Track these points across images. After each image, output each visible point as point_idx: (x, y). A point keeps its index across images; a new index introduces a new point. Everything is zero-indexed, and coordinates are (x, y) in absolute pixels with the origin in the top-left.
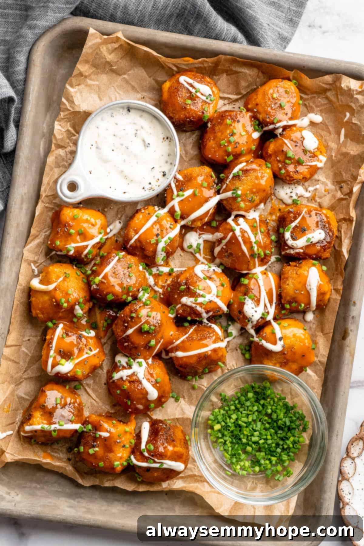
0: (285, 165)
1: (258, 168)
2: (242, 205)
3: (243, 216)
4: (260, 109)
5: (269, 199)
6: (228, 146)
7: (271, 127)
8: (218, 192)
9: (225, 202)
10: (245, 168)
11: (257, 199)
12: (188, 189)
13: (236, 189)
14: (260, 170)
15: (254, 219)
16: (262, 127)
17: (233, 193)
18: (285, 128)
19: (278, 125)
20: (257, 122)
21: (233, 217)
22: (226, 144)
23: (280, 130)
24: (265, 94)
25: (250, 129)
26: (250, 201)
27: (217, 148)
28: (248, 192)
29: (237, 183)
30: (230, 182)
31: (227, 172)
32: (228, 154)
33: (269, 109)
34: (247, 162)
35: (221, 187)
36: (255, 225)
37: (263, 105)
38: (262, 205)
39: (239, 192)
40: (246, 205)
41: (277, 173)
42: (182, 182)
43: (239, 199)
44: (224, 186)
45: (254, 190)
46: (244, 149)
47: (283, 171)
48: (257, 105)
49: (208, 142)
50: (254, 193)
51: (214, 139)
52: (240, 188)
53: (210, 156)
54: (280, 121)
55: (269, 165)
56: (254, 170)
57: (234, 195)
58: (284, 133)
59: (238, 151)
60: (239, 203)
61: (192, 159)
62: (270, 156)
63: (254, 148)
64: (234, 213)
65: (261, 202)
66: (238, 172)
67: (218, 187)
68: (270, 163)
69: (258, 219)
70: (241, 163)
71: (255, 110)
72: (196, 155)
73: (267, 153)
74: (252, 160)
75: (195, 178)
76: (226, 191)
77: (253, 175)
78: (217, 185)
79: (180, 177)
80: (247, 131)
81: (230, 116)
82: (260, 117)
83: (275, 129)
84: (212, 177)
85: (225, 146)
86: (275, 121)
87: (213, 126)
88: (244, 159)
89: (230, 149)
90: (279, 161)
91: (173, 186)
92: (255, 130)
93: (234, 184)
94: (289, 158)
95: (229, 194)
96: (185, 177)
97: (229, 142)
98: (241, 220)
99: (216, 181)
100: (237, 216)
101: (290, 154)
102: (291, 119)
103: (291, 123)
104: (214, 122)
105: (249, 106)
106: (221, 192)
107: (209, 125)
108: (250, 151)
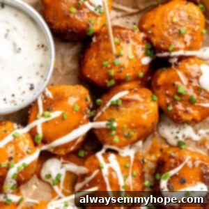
0: (174, 102)
1: (141, 100)
2: (116, 139)
3: (116, 152)
4: (156, 31)
5: (151, 136)
6: (111, 68)
7: (165, 54)
8: (91, 119)
9: (97, 132)
10: (127, 97)
11: (134, 135)
12: (56, 110)
13: (111, 121)
14: (143, 103)
15: (128, 157)
16: (155, 53)
17: (107, 125)
18: (181, 58)
19: (173, 54)
20: (149, 46)
21: (103, 151)
22: (109, 66)
23: (175, 60)
24: (163, 16)
25: (140, 52)
26: (126, 137)
27: (98, 69)
28: (125, 126)
29: (115, 114)
30: (106, 110)
31: (105, 97)
32: (110, 78)
33: (165, 34)
34: (130, 90)
35: (96, 113)
36: (128, 165)
37: (160, 28)
38: (140, 143)
39: (115, 125)
40: (120, 140)
41: (163, 108)
42: (51, 100)
43: (114, 132)
44: (99, 114)
45: (133, 125)
46: (129, 74)
47: (170, 108)
48: (153, 26)
49: (89, 59)
50: (132, 128)
51: (97, 57)
52: (117, 120)
53: (88, 76)
54: (177, 49)
55: (155, 98)
56: (136, 101)
57: (109, 127)
58: (180, 64)
59: (122, 75)
60: (113, 136)
61: (68, 73)
62: (159, 87)
63: (141, 74)
64: (106, 147)
65: (139, 139)
66: (117, 101)
67: (92, 113)
68: (158, 95)
69: (132, 157)
70: (124, 90)
71: (150, 32)
72: (74, 70)
73: (156, 83)
74: (136, 89)
75: (67, 99)
76: (100, 119)
77: (134, 107)
78: (92, 110)
79: (49, 94)
80: (136, 56)
81: (120, 34)
82: (155, 40)
83: (169, 57)
84: (86, 100)
85: (107, 68)
86: (171, 48)
87: (99, 42)
88: (127, 86)
89: (112, 72)
90: (168, 96)
91: (40, 103)
92: (146, 55)
93: (110, 114)
94: (180, 95)
95: (103, 124)
96: (56, 95)
97: (113, 65)
98: (112, 157)
99: (91, 106)
100: (109, 151)
101: (182, 89)
102: (190, 48)
103: (189, 53)
104: (100, 37)
105: (145, 26)
106: (95, 119)
107: (94, 40)
108: (136, 78)
